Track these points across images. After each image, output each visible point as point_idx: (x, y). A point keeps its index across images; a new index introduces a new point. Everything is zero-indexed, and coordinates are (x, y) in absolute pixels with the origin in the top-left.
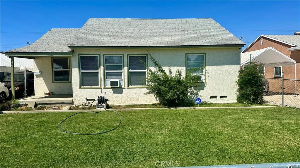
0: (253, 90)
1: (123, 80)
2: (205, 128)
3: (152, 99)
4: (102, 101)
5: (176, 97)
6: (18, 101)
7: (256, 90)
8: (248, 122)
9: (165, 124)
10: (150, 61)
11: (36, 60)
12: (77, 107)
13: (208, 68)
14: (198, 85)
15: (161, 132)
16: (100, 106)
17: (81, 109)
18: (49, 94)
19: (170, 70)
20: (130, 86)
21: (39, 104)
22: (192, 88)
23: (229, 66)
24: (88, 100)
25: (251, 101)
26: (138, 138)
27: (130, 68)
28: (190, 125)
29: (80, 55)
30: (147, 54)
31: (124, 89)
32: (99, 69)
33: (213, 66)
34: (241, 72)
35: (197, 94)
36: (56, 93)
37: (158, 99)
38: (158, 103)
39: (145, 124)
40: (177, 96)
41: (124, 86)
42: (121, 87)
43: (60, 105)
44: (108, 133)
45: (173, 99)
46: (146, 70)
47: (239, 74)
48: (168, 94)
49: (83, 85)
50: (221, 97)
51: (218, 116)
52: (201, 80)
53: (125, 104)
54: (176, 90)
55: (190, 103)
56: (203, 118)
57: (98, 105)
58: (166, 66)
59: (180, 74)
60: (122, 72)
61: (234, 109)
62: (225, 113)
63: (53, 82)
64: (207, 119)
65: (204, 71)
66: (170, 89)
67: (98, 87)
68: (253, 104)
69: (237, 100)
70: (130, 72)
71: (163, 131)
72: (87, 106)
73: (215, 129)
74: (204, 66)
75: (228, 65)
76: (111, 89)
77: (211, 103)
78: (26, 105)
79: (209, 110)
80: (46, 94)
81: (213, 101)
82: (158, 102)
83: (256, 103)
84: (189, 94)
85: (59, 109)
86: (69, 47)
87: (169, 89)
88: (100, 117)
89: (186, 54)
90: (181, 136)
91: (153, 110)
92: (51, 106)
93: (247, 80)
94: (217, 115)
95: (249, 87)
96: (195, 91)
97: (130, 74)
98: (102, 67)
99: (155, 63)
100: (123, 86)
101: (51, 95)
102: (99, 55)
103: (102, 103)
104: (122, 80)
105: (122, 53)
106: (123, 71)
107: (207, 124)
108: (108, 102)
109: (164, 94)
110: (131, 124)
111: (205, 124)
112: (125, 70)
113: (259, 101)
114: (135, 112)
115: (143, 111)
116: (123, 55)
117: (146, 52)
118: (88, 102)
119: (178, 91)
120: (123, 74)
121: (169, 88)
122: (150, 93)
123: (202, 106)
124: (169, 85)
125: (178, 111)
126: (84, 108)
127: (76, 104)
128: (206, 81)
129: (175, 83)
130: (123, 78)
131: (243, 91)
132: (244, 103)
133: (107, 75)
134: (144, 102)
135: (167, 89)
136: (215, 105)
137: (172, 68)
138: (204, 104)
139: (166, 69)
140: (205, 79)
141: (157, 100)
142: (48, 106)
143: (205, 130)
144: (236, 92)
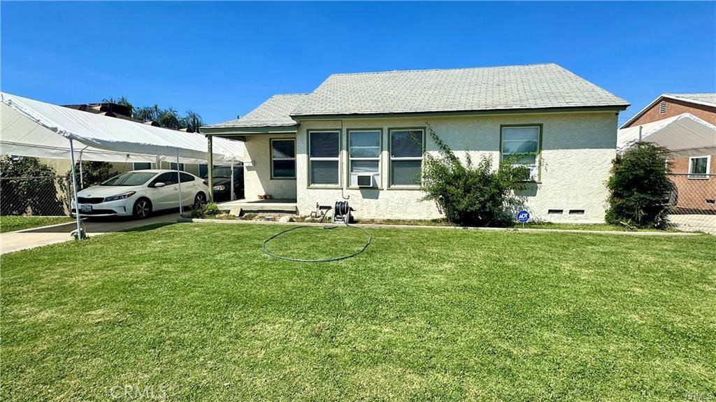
0: (643, 198)
1: (380, 176)
2: (537, 266)
3: (433, 210)
4: (342, 209)
5: (478, 206)
6: (218, 205)
7: (651, 198)
8: (637, 261)
9: (451, 254)
10: (429, 141)
11: (247, 143)
12: (303, 219)
13: (545, 153)
14: (523, 186)
15: (441, 268)
16: (339, 218)
17: (308, 221)
18: (265, 197)
19: (468, 158)
20: (392, 186)
21: (247, 211)
22: (512, 191)
23: (590, 150)
24: (321, 208)
25: (638, 222)
26: (394, 274)
27: (393, 152)
28: (505, 258)
29: (310, 132)
30: (424, 128)
31: (381, 192)
32: (339, 156)
33: (556, 151)
34: (618, 161)
35: (520, 203)
36: (276, 196)
37: (442, 210)
38: (443, 219)
39: (412, 251)
40: (480, 206)
41: (382, 186)
42: (375, 188)
43: (277, 214)
44: (340, 262)
45: (472, 212)
46: (422, 158)
47: (612, 166)
48: (461, 200)
49: (313, 182)
50: (571, 212)
51: (566, 244)
52: (531, 176)
53: (382, 218)
54: (478, 194)
55: (506, 220)
56: (531, 247)
57: (335, 216)
58: (462, 150)
59: (488, 164)
60: (378, 161)
61: (600, 235)
62: (580, 241)
63: (271, 179)
64: (541, 249)
65: (537, 159)
66: (467, 190)
67: (337, 186)
68: (642, 228)
69: (607, 218)
70: (393, 161)
71: (446, 266)
72: (319, 217)
73: (560, 270)
74: (538, 151)
75: (590, 148)
76: (359, 191)
77: (549, 223)
78: (228, 212)
79: (546, 235)
80: (261, 197)
81: (554, 218)
82: (443, 216)
83: (649, 226)
84: (505, 204)
85: (274, 219)
86: (293, 117)
87: (464, 192)
88: (333, 235)
90: (484, 278)
91: (431, 229)
92: (265, 214)
93: (631, 177)
94: (563, 242)
95: (635, 193)
96: (517, 198)
97: (393, 165)
98: (344, 152)
99: (440, 144)
100: (379, 186)
101: (267, 198)
102: (341, 130)
103: (343, 214)
104: (378, 175)
105: (380, 127)
106: (379, 158)
107: (541, 259)
108: (352, 212)
109: (454, 201)
110: (386, 249)
111: (537, 259)
112: (384, 158)
113: (656, 223)
114: (398, 231)
115: (412, 230)
116: (381, 129)
117: (422, 124)
118: (320, 211)
119: (483, 196)
120: (380, 164)
121: (465, 189)
122: (427, 198)
123: (530, 227)
124: (465, 184)
125: (481, 233)
126: (313, 221)
127: (302, 213)
128: (540, 178)
129: (477, 179)
130: (380, 172)
131: (619, 201)
132: (622, 224)
133: (353, 165)
134: (417, 215)
135: (460, 191)
136: (559, 226)
137: (471, 153)
138: (535, 224)
139: (460, 155)
140: (539, 175)
141: (441, 213)
142: (260, 214)
143: (538, 269)
144: (604, 203)
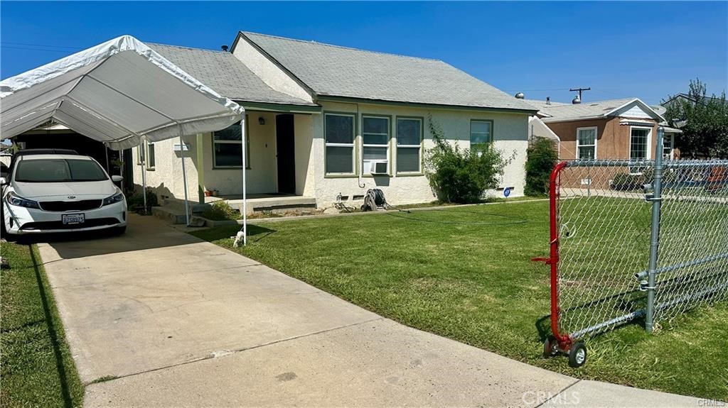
3: (429, 194)
10: (427, 131)
20: (400, 173)
27: (399, 141)
30: (422, 118)
31: (391, 178)
32: (354, 141)
37: (436, 194)
38: (436, 201)
41: (391, 173)
42: (386, 175)
43: (294, 209)
46: (419, 146)
49: (330, 171)
53: (392, 204)
57: (376, 204)
58: (452, 139)
60: (386, 148)
63: (214, 169)
65: (490, 148)
67: (352, 174)
69: (525, 192)
74: (490, 141)
76: (373, 178)
82: (436, 199)
89: (471, 120)
92: (279, 211)
97: (401, 152)
98: (359, 138)
100: (389, 173)
102: (356, 115)
104: (388, 162)
106: (388, 145)
112: (394, 145)
116: (390, 117)
117: (420, 114)
120: (388, 151)
130: (389, 159)
133: (365, 152)
137: (458, 142)
141: (435, 196)
144: (523, 181)
